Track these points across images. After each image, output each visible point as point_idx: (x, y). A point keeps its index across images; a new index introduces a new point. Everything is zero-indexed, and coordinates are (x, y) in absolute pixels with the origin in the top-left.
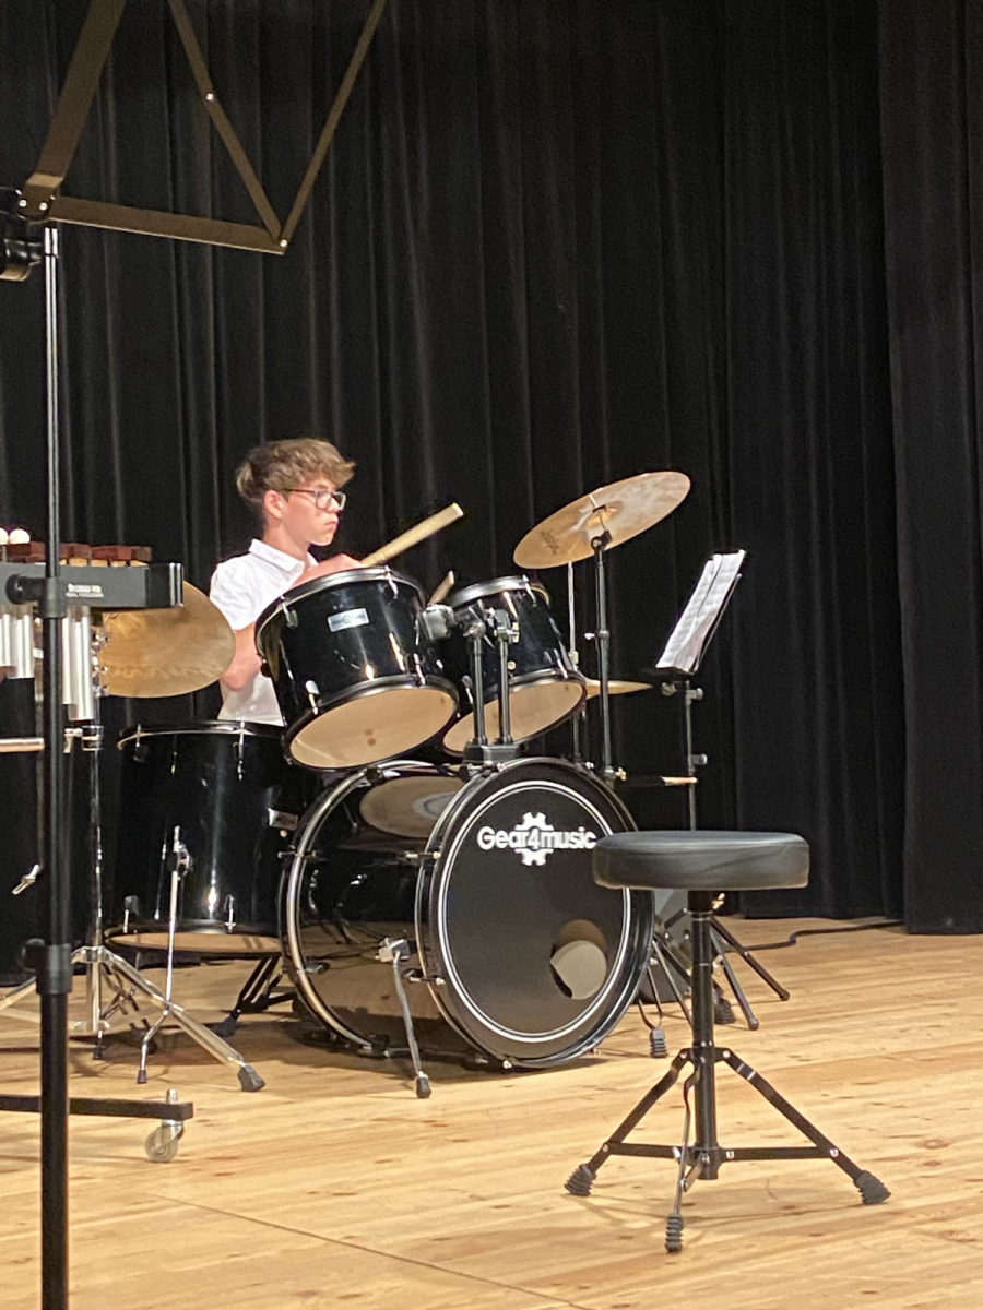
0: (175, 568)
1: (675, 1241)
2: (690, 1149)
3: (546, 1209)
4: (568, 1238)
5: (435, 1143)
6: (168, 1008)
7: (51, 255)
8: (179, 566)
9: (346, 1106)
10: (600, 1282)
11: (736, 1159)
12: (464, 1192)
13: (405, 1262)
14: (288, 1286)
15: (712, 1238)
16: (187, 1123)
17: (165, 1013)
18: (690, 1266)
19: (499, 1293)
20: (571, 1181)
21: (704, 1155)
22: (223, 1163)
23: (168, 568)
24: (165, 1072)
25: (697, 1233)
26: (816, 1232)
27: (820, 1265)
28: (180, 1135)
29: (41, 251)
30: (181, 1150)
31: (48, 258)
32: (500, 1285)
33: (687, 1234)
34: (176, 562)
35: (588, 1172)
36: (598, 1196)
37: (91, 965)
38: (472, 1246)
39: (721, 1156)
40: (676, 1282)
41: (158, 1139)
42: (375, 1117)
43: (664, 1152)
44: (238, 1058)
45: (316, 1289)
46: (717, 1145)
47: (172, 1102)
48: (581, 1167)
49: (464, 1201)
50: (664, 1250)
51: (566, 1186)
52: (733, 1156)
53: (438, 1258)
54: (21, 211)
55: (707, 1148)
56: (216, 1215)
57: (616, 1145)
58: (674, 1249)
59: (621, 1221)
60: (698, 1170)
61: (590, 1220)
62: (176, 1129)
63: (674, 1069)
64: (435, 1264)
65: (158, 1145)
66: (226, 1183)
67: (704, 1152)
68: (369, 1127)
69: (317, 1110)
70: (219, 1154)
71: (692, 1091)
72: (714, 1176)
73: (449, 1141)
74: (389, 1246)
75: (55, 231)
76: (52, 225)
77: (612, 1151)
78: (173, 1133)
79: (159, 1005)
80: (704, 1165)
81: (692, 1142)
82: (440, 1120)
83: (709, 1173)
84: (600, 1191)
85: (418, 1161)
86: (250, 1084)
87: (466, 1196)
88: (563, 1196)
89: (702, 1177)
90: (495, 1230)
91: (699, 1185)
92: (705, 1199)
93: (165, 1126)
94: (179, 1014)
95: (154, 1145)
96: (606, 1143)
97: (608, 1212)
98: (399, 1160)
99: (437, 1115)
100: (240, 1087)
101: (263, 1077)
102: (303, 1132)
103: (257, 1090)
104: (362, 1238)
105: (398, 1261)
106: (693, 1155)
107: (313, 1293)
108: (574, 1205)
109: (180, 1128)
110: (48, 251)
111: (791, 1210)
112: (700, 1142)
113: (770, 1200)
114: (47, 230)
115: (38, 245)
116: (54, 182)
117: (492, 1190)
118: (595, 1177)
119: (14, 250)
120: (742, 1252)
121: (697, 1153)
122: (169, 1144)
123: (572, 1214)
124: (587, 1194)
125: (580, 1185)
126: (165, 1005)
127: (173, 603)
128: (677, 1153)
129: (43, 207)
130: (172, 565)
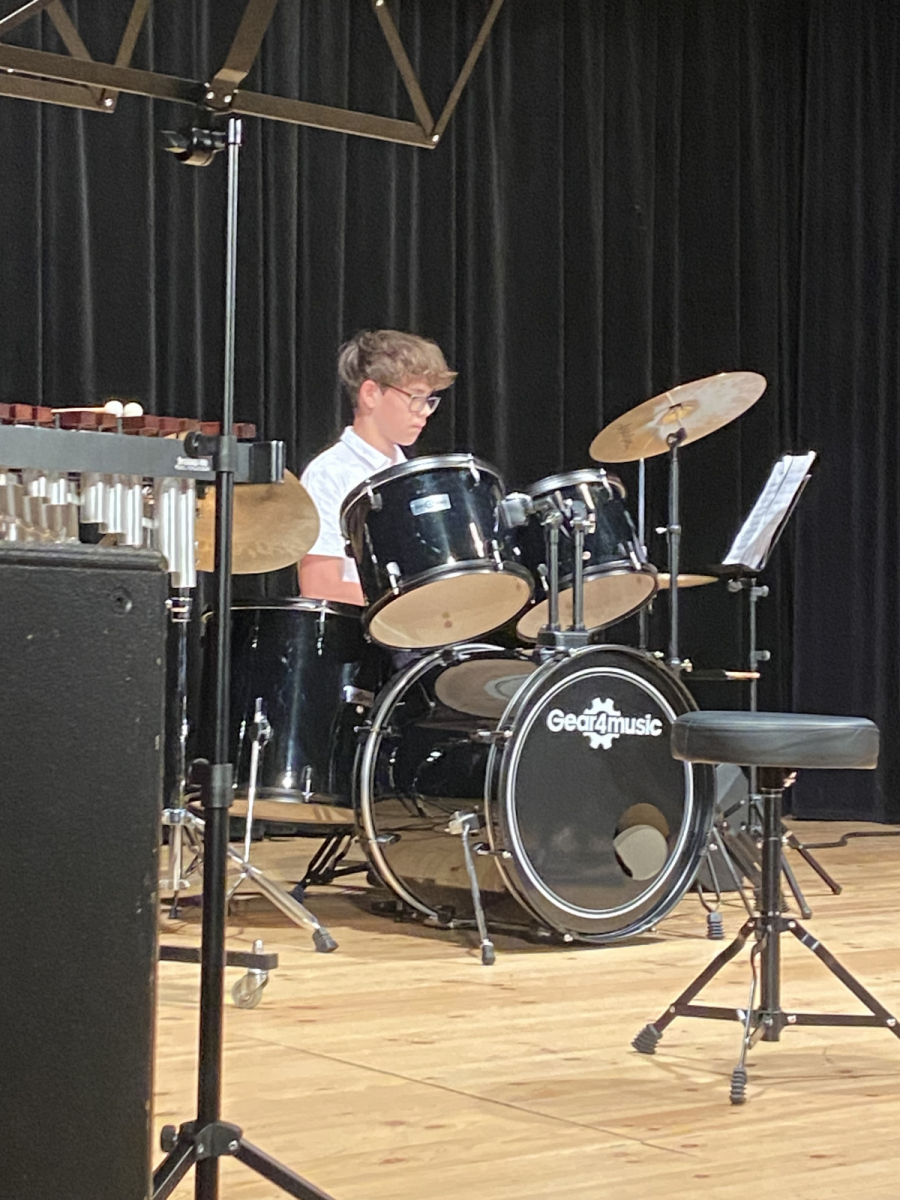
0: (277, 446)
1: (738, 1093)
2: (755, 1012)
3: (614, 1063)
4: (635, 1088)
5: (505, 1003)
6: (246, 871)
7: (234, 144)
8: (281, 443)
9: (416, 969)
10: (669, 1125)
11: (797, 1023)
12: (534, 1045)
13: (485, 1100)
14: (378, 1116)
15: (772, 1094)
16: (272, 973)
17: (244, 875)
18: (755, 1116)
19: (574, 1130)
20: (637, 1039)
21: (768, 1019)
22: (307, 1011)
23: (270, 446)
24: (241, 933)
25: (760, 1089)
26: (872, 1093)
27: (877, 1120)
28: (264, 984)
29: (225, 139)
30: (264, 1000)
31: (231, 147)
32: (574, 1124)
33: (749, 1090)
34: (279, 440)
35: (655, 1032)
36: (662, 1054)
37: (174, 827)
38: (547, 1091)
39: (782, 1020)
40: (741, 1127)
41: (244, 986)
42: (444, 979)
43: (730, 1014)
44: (313, 921)
45: (404, 1119)
46: (779, 1009)
47: (258, 953)
48: (648, 1026)
49: (538, 1053)
50: (729, 1101)
51: (635, 1044)
52: (795, 1020)
53: (516, 1099)
54: (208, 103)
55: (770, 1011)
56: (302, 1055)
57: (683, 1007)
58: (737, 1100)
59: (687, 1076)
60: (760, 1033)
61: (656, 1074)
62: (262, 979)
63: (741, 937)
64: (513, 1104)
65: (244, 992)
66: (308, 1029)
67: (768, 1015)
68: (442, 987)
69: (389, 971)
70: (301, 1004)
71: (758, 957)
72: (776, 1039)
73: (517, 1002)
74: (470, 1087)
75: (239, 122)
76: (236, 117)
77: (679, 1012)
78: (258, 981)
79: (238, 867)
80: (767, 1027)
81: (757, 1004)
82: (507, 984)
83: (771, 1036)
84: (664, 1051)
85: (490, 1017)
86: (323, 946)
87: (536, 1049)
88: (631, 1053)
89: (765, 1038)
90: (569, 1078)
91: (762, 1048)
92: (766, 1060)
93: (251, 975)
94: (257, 877)
95: (240, 992)
96: (672, 1005)
97: (673, 1068)
98: (471, 1016)
99: (506, 981)
100: (314, 947)
101: (337, 940)
102: (377, 988)
103: (331, 951)
104: (443, 1079)
105: (477, 1100)
106: (757, 1017)
107: (401, 1123)
108: (640, 1060)
109: (264, 976)
110: (231, 139)
111: (848, 1074)
112: (764, 1006)
113: (828, 1065)
114: (232, 121)
115: (224, 134)
116: (238, 77)
117: (560, 1044)
118: (660, 1036)
119: (201, 139)
120: (801, 1107)
121: (761, 1016)
122: (255, 991)
123: (641, 1068)
124: (653, 1053)
125: (646, 1043)
126: (244, 868)
127: (274, 479)
128: (742, 1015)
129: (228, 99)
130: (274, 443)
